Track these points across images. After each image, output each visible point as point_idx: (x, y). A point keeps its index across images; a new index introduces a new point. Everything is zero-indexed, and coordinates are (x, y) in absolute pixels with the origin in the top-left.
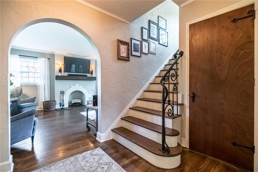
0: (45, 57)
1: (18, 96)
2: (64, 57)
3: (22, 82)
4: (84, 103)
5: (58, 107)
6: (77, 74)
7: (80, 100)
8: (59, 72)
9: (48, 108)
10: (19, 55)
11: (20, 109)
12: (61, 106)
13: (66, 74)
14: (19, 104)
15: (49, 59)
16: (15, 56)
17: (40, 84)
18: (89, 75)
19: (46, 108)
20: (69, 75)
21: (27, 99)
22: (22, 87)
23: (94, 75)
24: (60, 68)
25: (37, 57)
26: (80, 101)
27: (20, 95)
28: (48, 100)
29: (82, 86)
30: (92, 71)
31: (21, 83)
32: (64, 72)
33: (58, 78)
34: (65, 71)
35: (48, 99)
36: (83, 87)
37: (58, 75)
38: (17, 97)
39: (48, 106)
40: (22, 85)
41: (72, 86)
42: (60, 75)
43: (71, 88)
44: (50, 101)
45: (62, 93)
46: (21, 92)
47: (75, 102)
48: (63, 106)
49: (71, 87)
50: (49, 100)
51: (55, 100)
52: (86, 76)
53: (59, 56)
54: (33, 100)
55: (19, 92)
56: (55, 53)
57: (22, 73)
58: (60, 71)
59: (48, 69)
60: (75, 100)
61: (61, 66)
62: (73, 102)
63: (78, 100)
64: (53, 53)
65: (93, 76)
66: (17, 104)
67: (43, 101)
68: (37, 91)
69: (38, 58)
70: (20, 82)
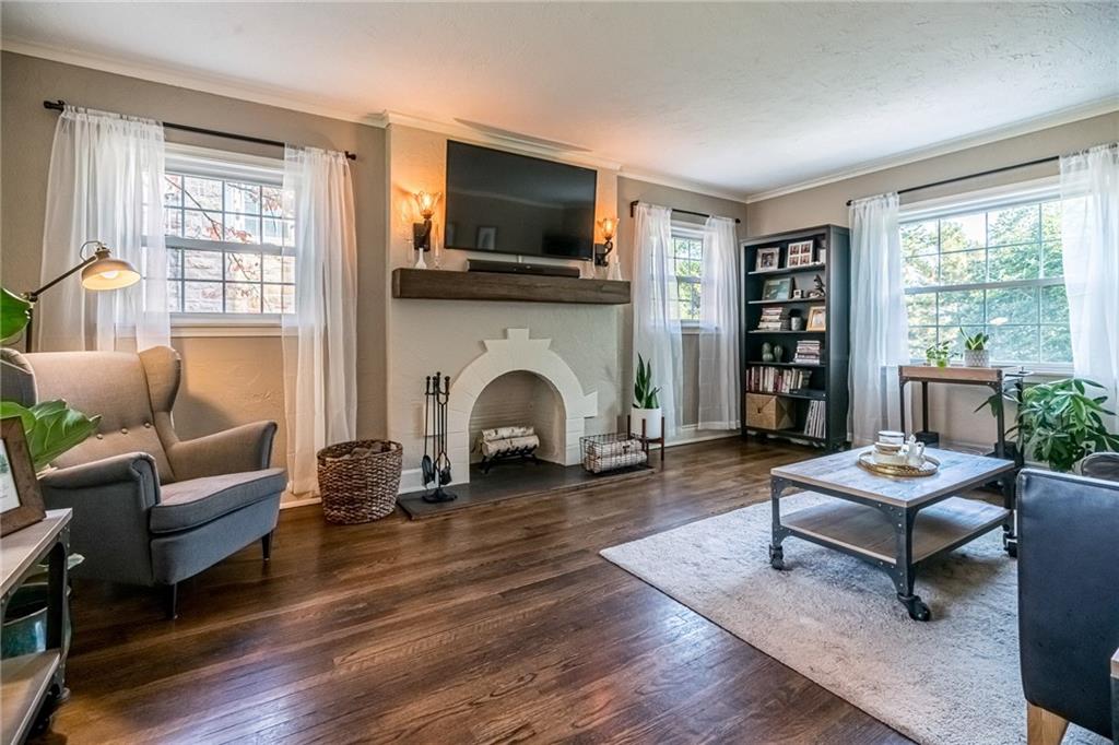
0: (326, 144)
1: (149, 419)
2: (449, 141)
3: (183, 315)
4: (557, 451)
5: (410, 481)
6: (520, 260)
7: (531, 431)
8: (417, 248)
9: (352, 501)
10: (165, 125)
11: (156, 542)
12: (428, 477)
13: (457, 261)
14: (146, 502)
15: (353, 157)
16: (134, 126)
17: (296, 329)
18: (587, 270)
19: (342, 502)
20: (476, 267)
21: (216, 443)
22: (180, 350)
23: (614, 271)
24: (421, 220)
25: (282, 145)
26: (533, 441)
27: (168, 407)
28: (348, 440)
29: (549, 341)
30: (604, 242)
31: (179, 321)
32: (447, 246)
33: (413, 286)
34: (451, 243)
35: (348, 434)
36: (552, 346)
37: (410, 266)
38: (145, 421)
39: (350, 489)
40: (184, 334)
41: (487, 342)
42: (421, 265)
43: (486, 354)
44: (357, 444)
45: (437, 387)
46: (171, 384)
47: (503, 446)
48: (446, 477)
49: (484, 349)
50: (354, 439)
51: (392, 437)
52: (575, 274)
53: (418, 136)
54: (257, 449)
55: (159, 386)
56: (393, 118)
57: (187, 253)
58: (422, 239)
59: (349, 224)
60: (504, 432)
61: (427, 202)
62: (492, 448)
63: (518, 431)
64: (381, 117)
65: (610, 278)
66: (137, 493)
67: (320, 445)
68: (282, 376)
69: (287, 150)
70: (172, 315)
